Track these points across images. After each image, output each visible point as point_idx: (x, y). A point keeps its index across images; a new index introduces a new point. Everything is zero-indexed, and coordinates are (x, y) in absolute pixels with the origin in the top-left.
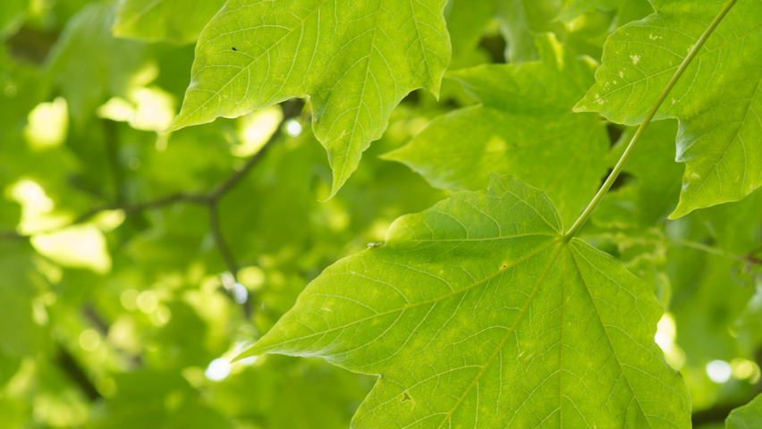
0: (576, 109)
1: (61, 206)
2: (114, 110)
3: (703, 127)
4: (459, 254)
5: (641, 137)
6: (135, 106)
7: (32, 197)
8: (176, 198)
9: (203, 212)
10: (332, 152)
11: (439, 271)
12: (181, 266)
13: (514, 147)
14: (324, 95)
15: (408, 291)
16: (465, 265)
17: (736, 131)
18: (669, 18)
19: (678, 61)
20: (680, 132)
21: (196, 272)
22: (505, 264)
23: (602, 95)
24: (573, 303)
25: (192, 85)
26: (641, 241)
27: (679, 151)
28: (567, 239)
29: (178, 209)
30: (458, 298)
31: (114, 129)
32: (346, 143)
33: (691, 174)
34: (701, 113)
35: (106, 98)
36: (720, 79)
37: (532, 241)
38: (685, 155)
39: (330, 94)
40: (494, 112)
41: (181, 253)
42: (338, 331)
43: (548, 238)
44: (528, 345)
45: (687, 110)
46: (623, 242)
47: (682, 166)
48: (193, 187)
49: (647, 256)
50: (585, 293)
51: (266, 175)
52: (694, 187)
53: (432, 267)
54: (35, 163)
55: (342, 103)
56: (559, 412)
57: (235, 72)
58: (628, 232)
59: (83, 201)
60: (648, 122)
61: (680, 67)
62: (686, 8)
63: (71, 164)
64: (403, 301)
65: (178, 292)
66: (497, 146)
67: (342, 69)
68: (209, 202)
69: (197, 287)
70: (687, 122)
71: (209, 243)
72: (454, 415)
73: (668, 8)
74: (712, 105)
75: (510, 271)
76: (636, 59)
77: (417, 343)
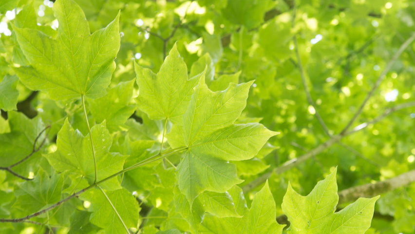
0: (105, 120)
1: (194, 15)
2: (200, 41)
3: (79, 140)
4: (99, 72)
5: (88, 128)
6: (197, 45)
7: (201, 11)
8: (172, 36)
9: (165, 38)
10: (142, 69)
11: (99, 66)
12: (160, 24)
13: (113, 103)
14: (154, 78)
15: (101, 56)
16: (96, 71)
17: (71, 145)
18: (105, 153)
19: (95, 148)
20: (82, 135)
21: (156, 26)
22: (88, 79)
23: (103, 128)
24: (69, 84)
25: (179, 56)
26: (73, 110)
27: (79, 132)
28: (82, 95)
29: (170, 34)
30: (91, 64)
31: (199, 36)
32: (141, 73)
33: (72, 129)
34: (82, 143)
35: (203, 41)
36: (84, 152)
37: (88, 88)
38: (77, 132)
39: (153, 79)
40: (123, 107)
41: (163, 26)
42: (106, 35)
43: (86, 92)
44: (69, 68)
45: (85, 140)
46: (76, 106)
47: (75, 129)
48: (171, 40)
49: (69, 108)
50: (68, 88)
51: (162, 56)
52: (69, 128)
53: (101, 65)
54: (206, 18)
55: (149, 79)
56: (50, 61)
57: (174, 66)
58: (77, 109)
59: (191, 19)
60: (89, 131)
61: (93, 147)
62: (104, 158)
63: (200, 24)
64: (100, 53)
65: (156, 19)
66: (117, 101)
67: (155, 85)
68: (165, 41)
69: (153, 23)
70: (83, 138)
71: (159, 33)
72: (69, 41)
73: (107, 155)
74: (81, 146)
75: (86, 79)
76: (103, 140)
77: (90, 48)
